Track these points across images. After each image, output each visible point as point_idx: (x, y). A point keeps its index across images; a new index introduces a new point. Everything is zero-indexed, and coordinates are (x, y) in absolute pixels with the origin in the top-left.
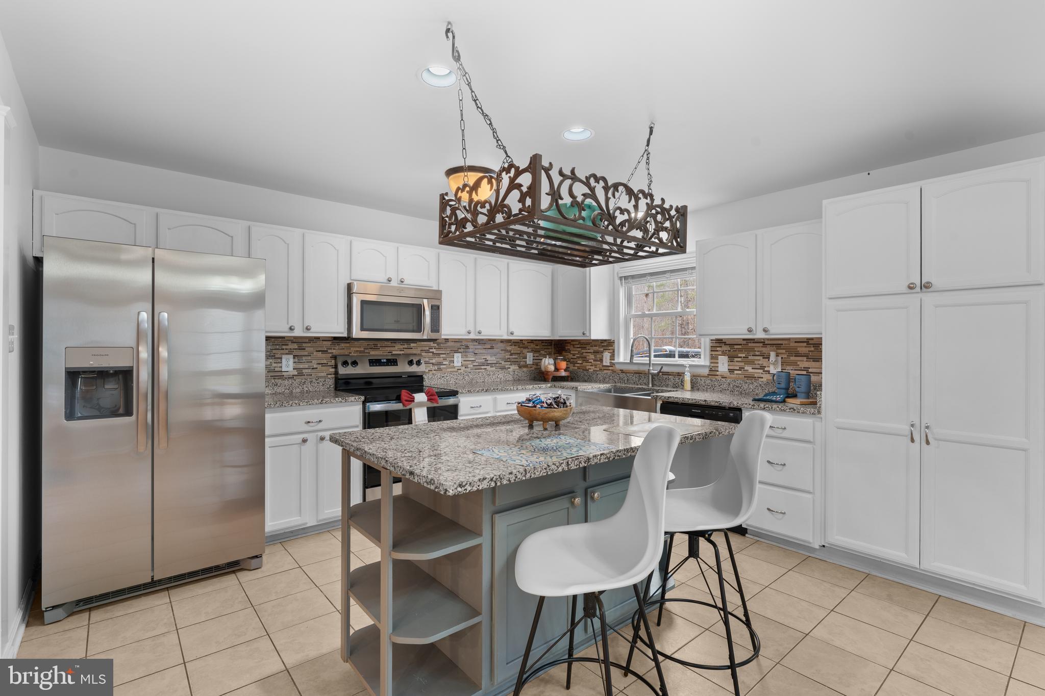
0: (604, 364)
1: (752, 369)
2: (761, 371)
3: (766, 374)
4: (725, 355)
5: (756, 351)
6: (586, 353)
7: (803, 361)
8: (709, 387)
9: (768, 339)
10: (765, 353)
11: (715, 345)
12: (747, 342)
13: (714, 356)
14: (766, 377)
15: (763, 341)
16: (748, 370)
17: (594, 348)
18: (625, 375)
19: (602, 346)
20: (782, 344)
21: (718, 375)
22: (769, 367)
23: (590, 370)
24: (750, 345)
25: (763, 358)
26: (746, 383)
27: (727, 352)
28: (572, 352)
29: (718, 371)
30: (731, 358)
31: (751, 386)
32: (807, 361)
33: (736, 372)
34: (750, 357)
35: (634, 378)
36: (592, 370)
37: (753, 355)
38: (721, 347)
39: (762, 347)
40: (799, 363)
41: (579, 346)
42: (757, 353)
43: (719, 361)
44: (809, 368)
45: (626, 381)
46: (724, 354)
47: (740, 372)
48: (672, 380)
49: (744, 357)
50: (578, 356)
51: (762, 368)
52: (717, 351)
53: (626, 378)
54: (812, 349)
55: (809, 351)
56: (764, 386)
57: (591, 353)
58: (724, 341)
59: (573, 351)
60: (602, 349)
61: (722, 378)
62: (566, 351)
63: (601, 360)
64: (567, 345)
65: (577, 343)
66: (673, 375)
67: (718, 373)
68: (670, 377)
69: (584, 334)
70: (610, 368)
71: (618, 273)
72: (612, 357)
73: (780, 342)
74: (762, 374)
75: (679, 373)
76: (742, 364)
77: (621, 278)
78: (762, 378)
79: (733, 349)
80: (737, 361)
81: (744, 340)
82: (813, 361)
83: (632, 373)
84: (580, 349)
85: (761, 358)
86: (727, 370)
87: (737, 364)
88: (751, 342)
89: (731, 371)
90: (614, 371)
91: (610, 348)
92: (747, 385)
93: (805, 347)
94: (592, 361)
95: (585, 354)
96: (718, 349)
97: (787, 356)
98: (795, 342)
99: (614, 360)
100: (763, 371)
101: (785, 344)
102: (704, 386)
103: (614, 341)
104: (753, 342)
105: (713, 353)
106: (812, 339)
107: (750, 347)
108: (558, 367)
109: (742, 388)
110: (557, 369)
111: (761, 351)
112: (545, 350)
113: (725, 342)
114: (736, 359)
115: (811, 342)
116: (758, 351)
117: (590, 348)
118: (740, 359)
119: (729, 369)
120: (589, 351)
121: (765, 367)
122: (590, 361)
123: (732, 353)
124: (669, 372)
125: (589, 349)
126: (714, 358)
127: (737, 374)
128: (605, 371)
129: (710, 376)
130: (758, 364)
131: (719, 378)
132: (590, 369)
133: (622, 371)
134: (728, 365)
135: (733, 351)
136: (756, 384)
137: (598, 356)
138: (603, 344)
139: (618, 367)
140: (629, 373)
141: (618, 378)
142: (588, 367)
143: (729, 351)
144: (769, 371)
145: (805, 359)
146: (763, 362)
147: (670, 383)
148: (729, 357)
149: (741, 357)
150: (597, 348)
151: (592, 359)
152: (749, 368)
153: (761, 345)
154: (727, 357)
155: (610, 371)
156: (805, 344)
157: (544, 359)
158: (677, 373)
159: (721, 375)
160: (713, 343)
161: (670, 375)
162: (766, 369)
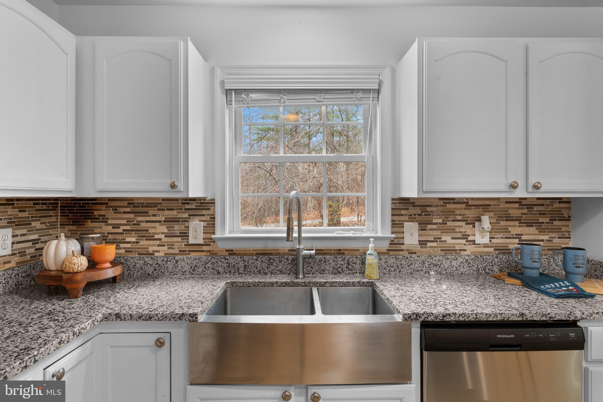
0: (191, 241)
1: (452, 238)
2: (464, 241)
3: (470, 245)
4: (413, 221)
5: (456, 215)
6: (146, 222)
7: (515, 226)
8: (393, 269)
9: (472, 199)
10: (469, 217)
11: (398, 206)
12: (444, 203)
13: (397, 222)
14: (470, 249)
15: (465, 200)
16: (446, 241)
17: (167, 212)
18: (239, 259)
19: (186, 209)
20: (490, 205)
21: (403, 250)
22: (474, 235)
23: (156, 254)
24: (448, 206)
25: (466, 224)
26: (448, 259)
27: (416, 216)
28: (110, 222)
29: (403, 244)
30: (423, 227)
31: (454, 263)
32: (519, 226)
33: (429, 244)
34: (449, 224)
35: (259, 263)
36: (162, 254)
37: (453, 221)
38: (408, 209)
39: (465, 209)
40: (510, 229)
41: (129, 210)
42: (459, 218)
43: (405, 230)
44: (522, 235)
45: (241, 270)
46: (412, 219)
47: (435, 244)
48: (331, 262)
49: (440, 224)
50: (128, 228)
51: (465, 237)
52: (402, 215)
53: (241, 264)
54: (526, 211)
55: (522, 214)
56: (471, 262)
57: (160, 222)
58: (411, 201)
59: (112, 219)
60: (186, 215)
61: (409, 253)
62: (95, 219)
63: (185, 235)
64: (98, 207)
65: (125, 204)
66: (330, 254)
67: (403, 247)
68: (328, 257)
69: (173, 186)
70: (205, 248)
71: (223, 83)
72: (211, 226)
73: (487, 203)
74: (465, 245)
75: (340, 250)
76: (438, 233)
77: (228, 92)
78: (465, 250)
79: (425, 212)
80: (431, 229)
81: (440, 199)
82: (527, 226)
83: (252, 255)
84: (132, 216)
85: (463, 224)
86: (418, 243)
87: (431, 232)
88: (450, 203)
89: (423, 243)
90: (212, 254)
91: (204, 212)
92: (448, 262)
93: (518, 208)
94: (162, 237)
95: (143, 225)
96: (403, 212)
97: (496, 220)
98: (507, 202)
99: (214, 233)
100: (467, 241)
101: (494, 205)
102: (385, 268)
103: (214, 200)
104: (453, 203)
105: (395, 218)
106: (525, 199)
107: (449, 209)
108: (97, 258)
109: (442, 266)
110: (93, 265)
111: (463, 215)
112: (43, 220)
113: (414, 203)
114: (429, 227)
115: (524, 202)
116: (460, 215)
117: (156, 212)
118: (434, 227)
119: (419, 241)
120: (154, 219)
121: (469, 235)
122: (156, 237)
123: (424, 218)
124: (322, 250)
125: (155, 215)
126: (397, 226)
127: (431, 247)
128: (193, 255)
129: (391, 253)
130: (460, 232)
131: (406, 253)
132: (158, 251)
133: (231, 252)
134: (419, 235)
135: (426, 215)
136: (460, 260)
137: (177, 228)
138: (187, 206)
139: (221, 246)
140: (246, 254)
141: (225, 265)
142: (151, 249)
143: (419, 215)
144: (473, 242)
145: (517, 223)
146: (467, 229)
147: (327, 267)
148: (419, 224)
149: (437, 224)
150: (175, 212)
151: (162, 233)
152: (447, 239)
153: (464, 206)
154: (417, 224)
155: (203, 254)
156: (517, 205)
157: (55, 242)
158: (337, 250)
159: (407, 250)
160: (395, 203)
161: (325, 254)
162: (470, 238)
